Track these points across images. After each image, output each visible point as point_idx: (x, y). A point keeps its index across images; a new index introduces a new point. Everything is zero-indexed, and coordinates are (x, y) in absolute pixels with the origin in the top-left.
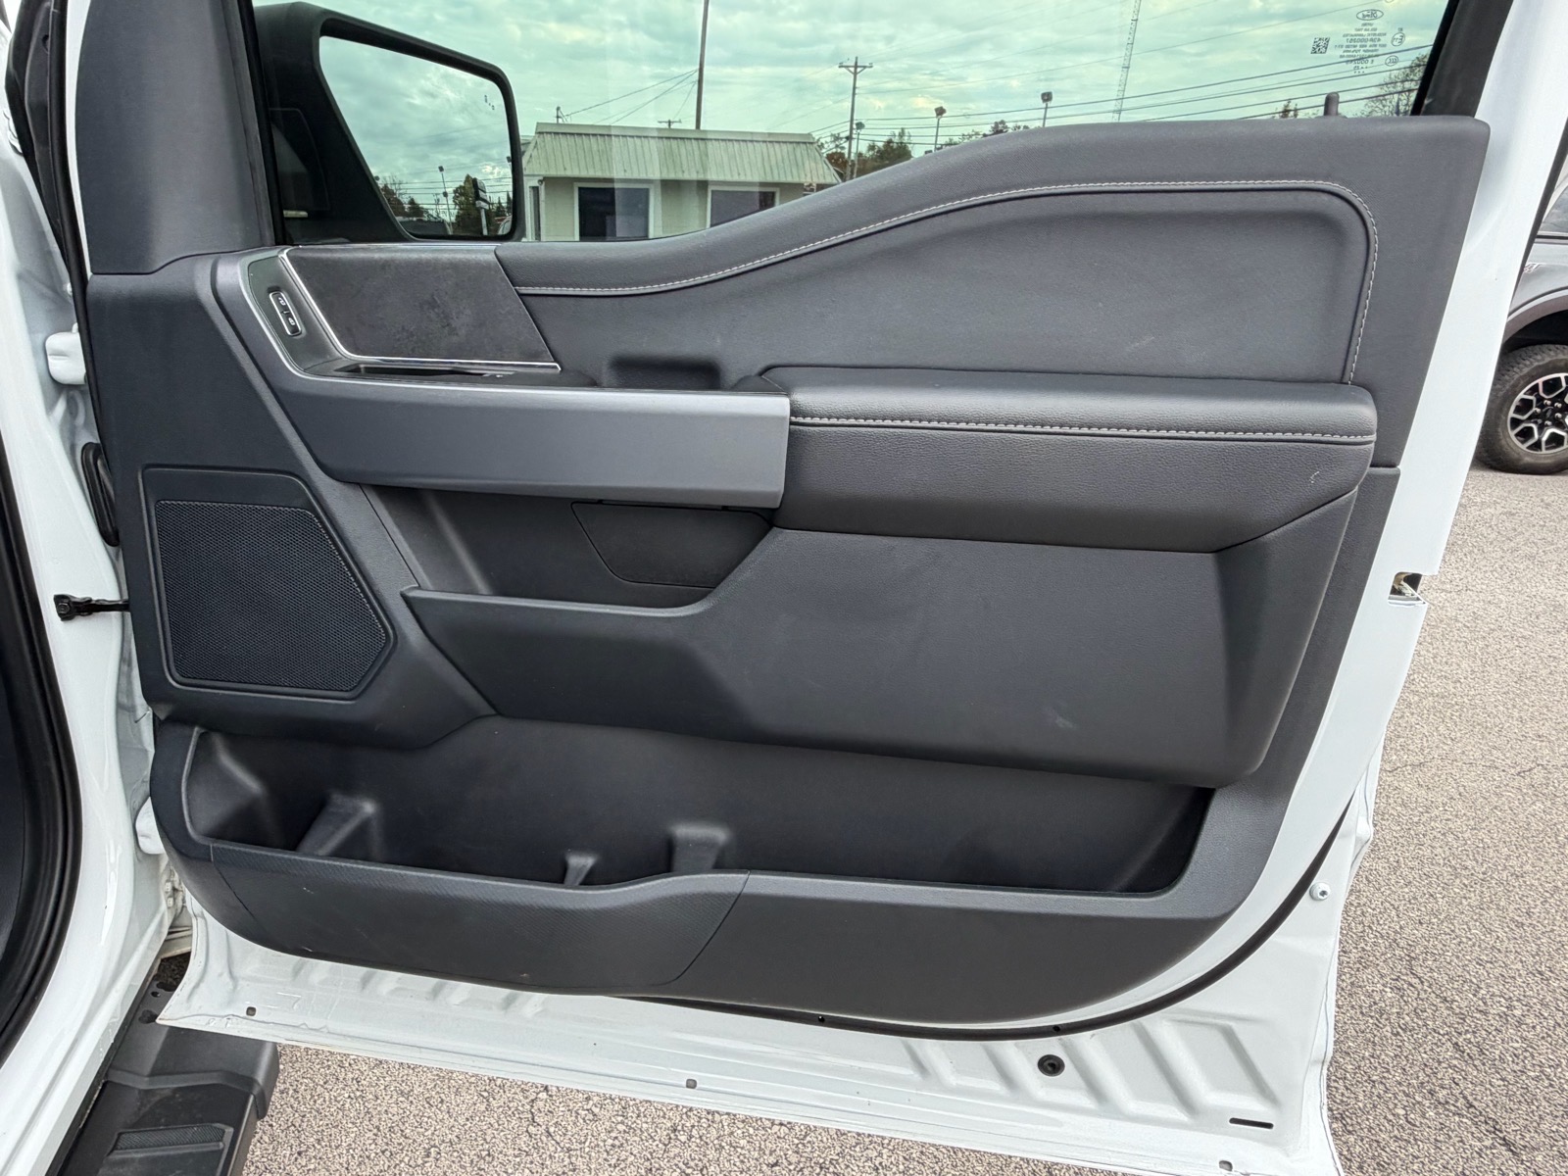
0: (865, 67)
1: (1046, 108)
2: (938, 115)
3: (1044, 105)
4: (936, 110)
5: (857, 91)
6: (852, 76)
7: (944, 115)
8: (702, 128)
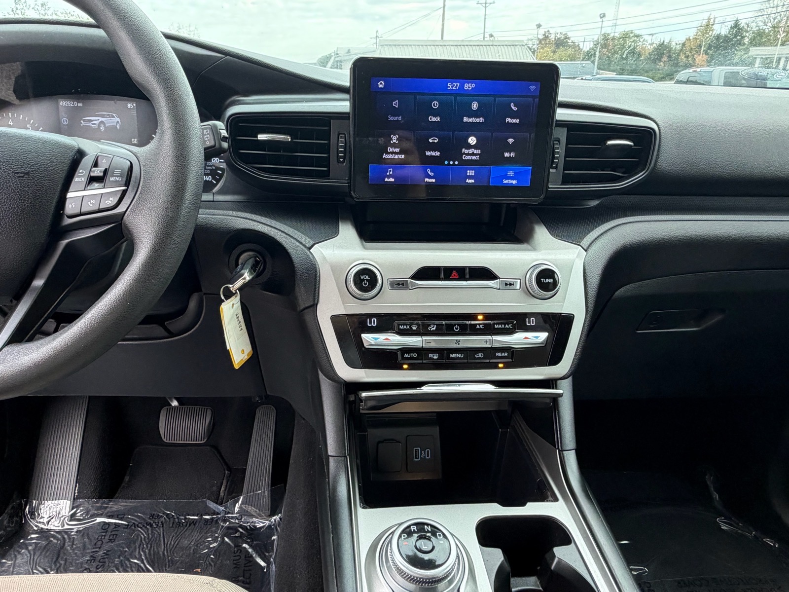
0: (491, 3)
1: (602, 21)
2: (538, 28)
3: (601, 20)
4: (537, 25)
5: (486, 17)
6: (484, 8)
7: (541, 28)
8: (445, 38)
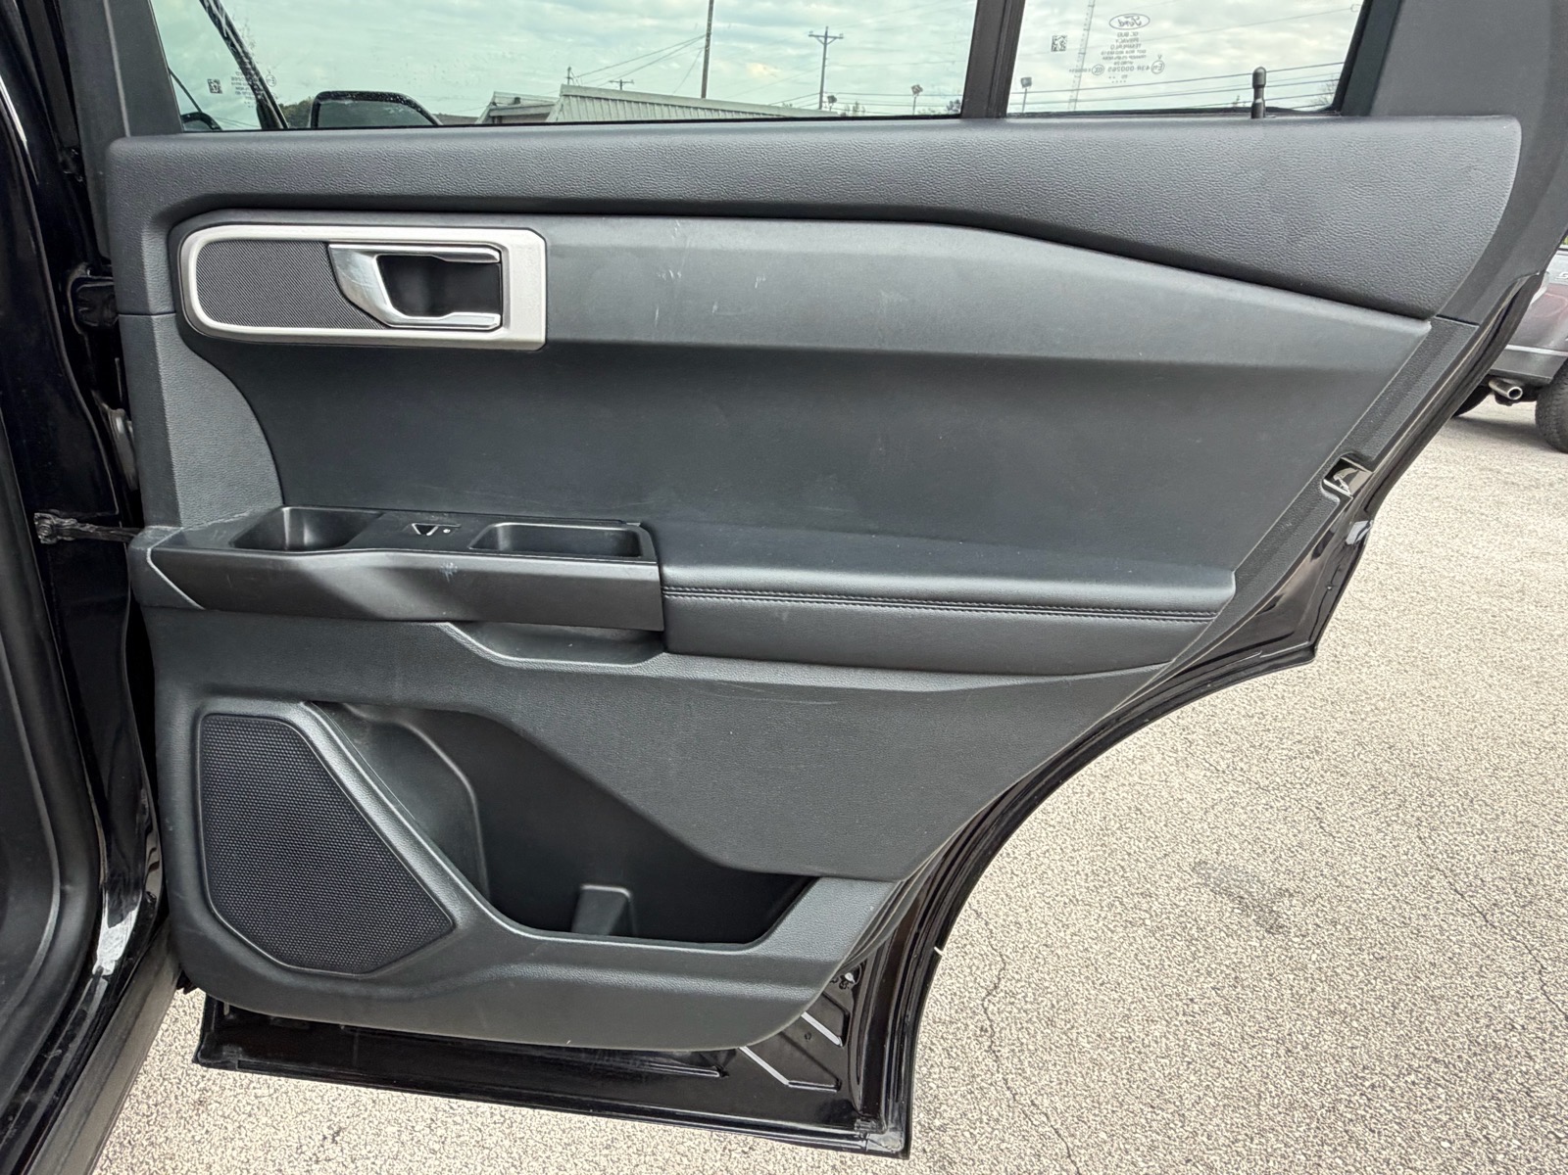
0: (835, 38)
4: (913, 88)
6: (823, 46)
8: (707, 97)
